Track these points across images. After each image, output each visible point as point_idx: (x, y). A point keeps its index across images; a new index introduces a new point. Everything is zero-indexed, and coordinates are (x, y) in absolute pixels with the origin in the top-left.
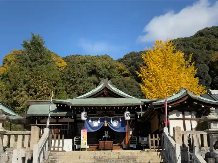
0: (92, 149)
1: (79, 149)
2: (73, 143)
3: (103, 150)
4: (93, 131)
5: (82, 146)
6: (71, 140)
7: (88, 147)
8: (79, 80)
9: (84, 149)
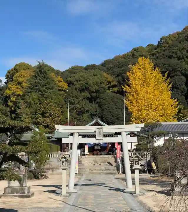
0: (91, 154)
1: (84, 155)
2: (81, 151)
3: (96, 155)
4: (90, 146)
5: (86, 153)
6: (80, 150)
7: (88, 153)
8: (76, 101)
9: (87, 155)
